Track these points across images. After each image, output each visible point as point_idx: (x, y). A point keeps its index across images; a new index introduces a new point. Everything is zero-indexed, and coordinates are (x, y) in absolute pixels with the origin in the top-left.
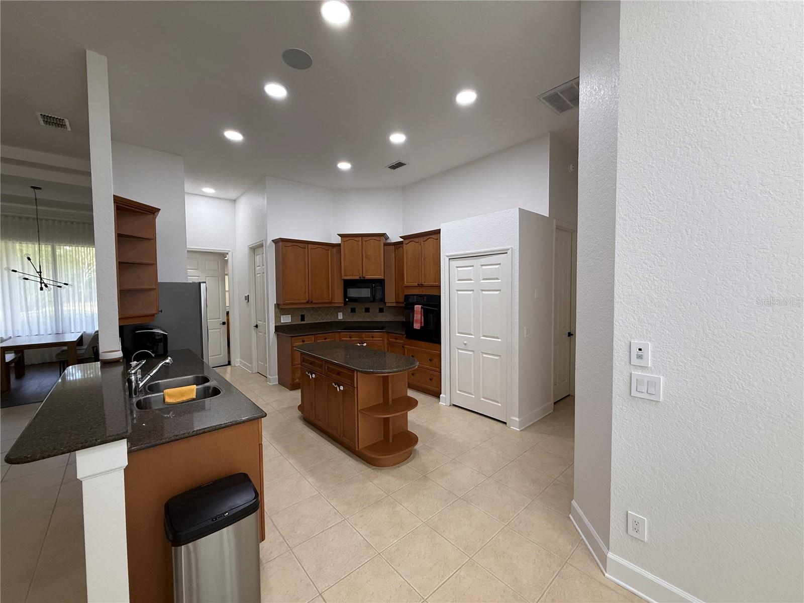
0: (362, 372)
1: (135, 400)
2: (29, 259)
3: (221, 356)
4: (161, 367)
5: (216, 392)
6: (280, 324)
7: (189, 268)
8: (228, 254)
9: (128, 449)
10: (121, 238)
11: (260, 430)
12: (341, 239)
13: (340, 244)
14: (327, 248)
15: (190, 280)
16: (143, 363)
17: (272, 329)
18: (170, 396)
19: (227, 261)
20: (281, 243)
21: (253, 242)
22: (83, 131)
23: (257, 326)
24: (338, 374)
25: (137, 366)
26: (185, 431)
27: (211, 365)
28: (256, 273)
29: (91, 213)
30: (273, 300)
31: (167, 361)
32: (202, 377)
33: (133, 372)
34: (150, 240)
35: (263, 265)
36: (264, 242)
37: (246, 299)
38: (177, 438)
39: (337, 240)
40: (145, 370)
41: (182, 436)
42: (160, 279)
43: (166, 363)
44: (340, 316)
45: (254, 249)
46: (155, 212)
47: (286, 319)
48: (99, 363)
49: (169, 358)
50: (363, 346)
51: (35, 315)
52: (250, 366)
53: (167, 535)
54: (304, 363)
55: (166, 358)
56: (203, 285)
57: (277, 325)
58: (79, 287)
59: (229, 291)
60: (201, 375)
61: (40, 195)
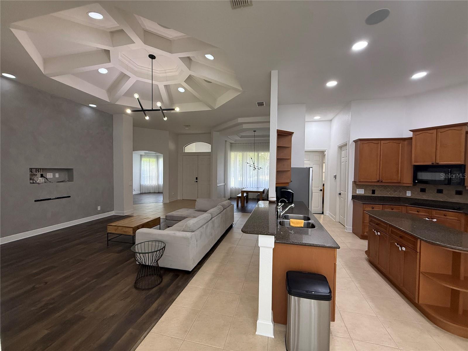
0: (426, 241)
1: (279, 221)
2: (251, 158)
3: (319, 208)
4: (289, 208)
5: (313, 226)
6: (355, 195)
7: (305, 160)
8: (325, 151)
9: (275, 241)
10: (279, 148)
11: (335, 255)
12: (413, 134)
13: (412, 137)
14: (397, 141)
15: (306, 166)
16: (283, 204)
17: (350, 197)
18: (292, 222)
19: (325, 155)
20: (359, 142)
21: (340, 143)
22: (269, 105)
23: (340, 194)
24: (401, 237)
25: (280, 205)
26: (297, 242)
27: (313, 212)
28: (342, 161)
29: (269, 138)
30: (351, 179)
31: (292, 205)
32: (307, 217)
33: (279, 208)
34: (289, 148)
35: (347, 157)
36: (348, 142)
37: (334, 177)
38: (293, 243)
39: (410, 135)
40: (284, 208)
41: (295, 243)
42: (292, 167)
43: (292, 206)
44: (409, 194)
45: (341, 147)
46: (292, 134)
47: (360, 192)
48: (268, 201)
49: (293, 204)
50: (432, 221)
51: (252, 180)
52: (335, 217)
53: (287, 288)
54: (371, 223)
55: (292, 204)
56: (311, 169)
57: (354, 194)
58: (264, 169)
59: (325, 172)
60: (306, 216)
61: (256, 134)
